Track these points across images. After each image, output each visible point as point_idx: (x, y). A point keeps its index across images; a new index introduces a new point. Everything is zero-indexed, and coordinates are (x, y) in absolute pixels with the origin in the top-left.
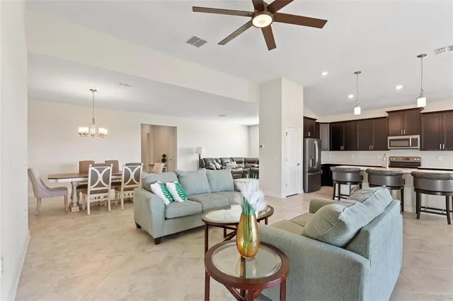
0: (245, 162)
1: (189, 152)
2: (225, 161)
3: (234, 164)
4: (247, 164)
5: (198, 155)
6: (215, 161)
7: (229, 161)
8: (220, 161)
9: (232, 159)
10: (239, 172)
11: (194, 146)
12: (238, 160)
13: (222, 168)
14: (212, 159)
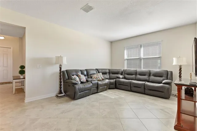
0: (109, 73)
1: (48, 62)
2: (92, 72)
3: (100, 76)
4: (111, 75)
5: (58, 66)
6: (80, 74)
7: (95, 72)
8: (85, 73)
9: (98, 71)
10: (105, 84)
11: (52, 54)
12: (104, 71)
13: (87, 81)
14: (76, 71)
